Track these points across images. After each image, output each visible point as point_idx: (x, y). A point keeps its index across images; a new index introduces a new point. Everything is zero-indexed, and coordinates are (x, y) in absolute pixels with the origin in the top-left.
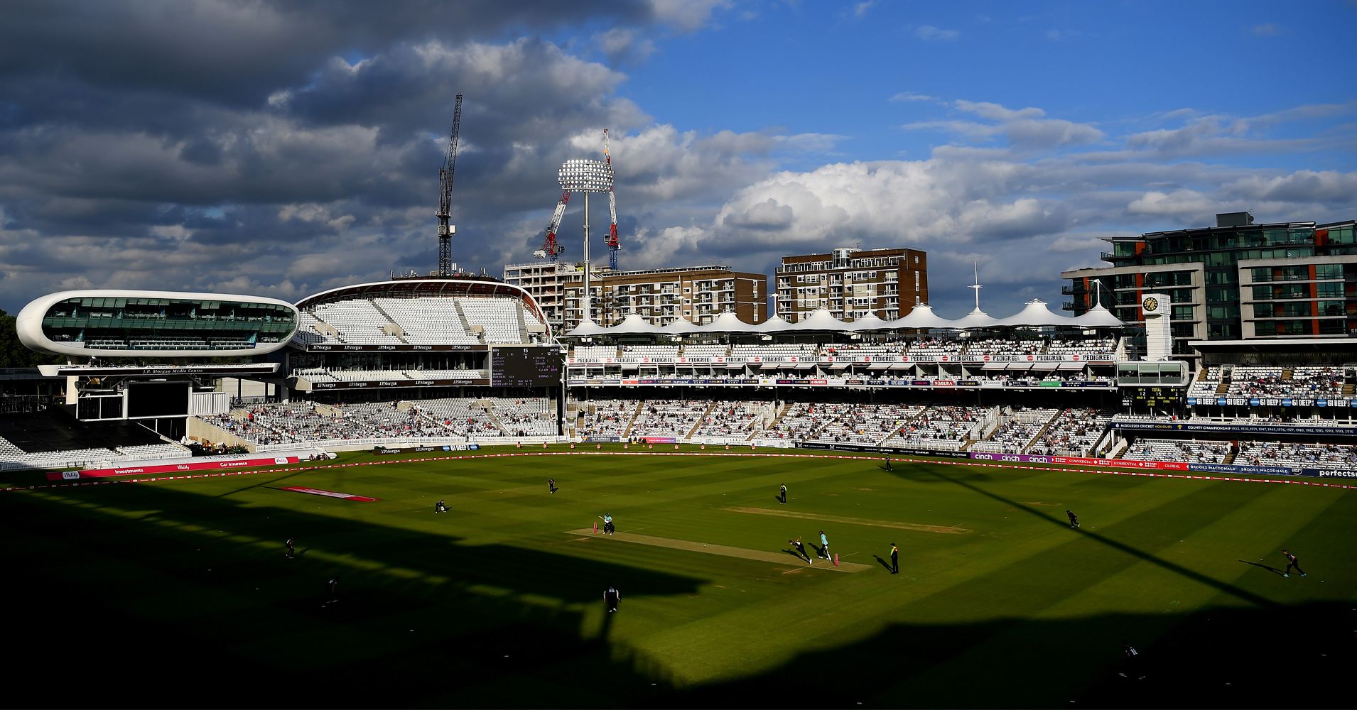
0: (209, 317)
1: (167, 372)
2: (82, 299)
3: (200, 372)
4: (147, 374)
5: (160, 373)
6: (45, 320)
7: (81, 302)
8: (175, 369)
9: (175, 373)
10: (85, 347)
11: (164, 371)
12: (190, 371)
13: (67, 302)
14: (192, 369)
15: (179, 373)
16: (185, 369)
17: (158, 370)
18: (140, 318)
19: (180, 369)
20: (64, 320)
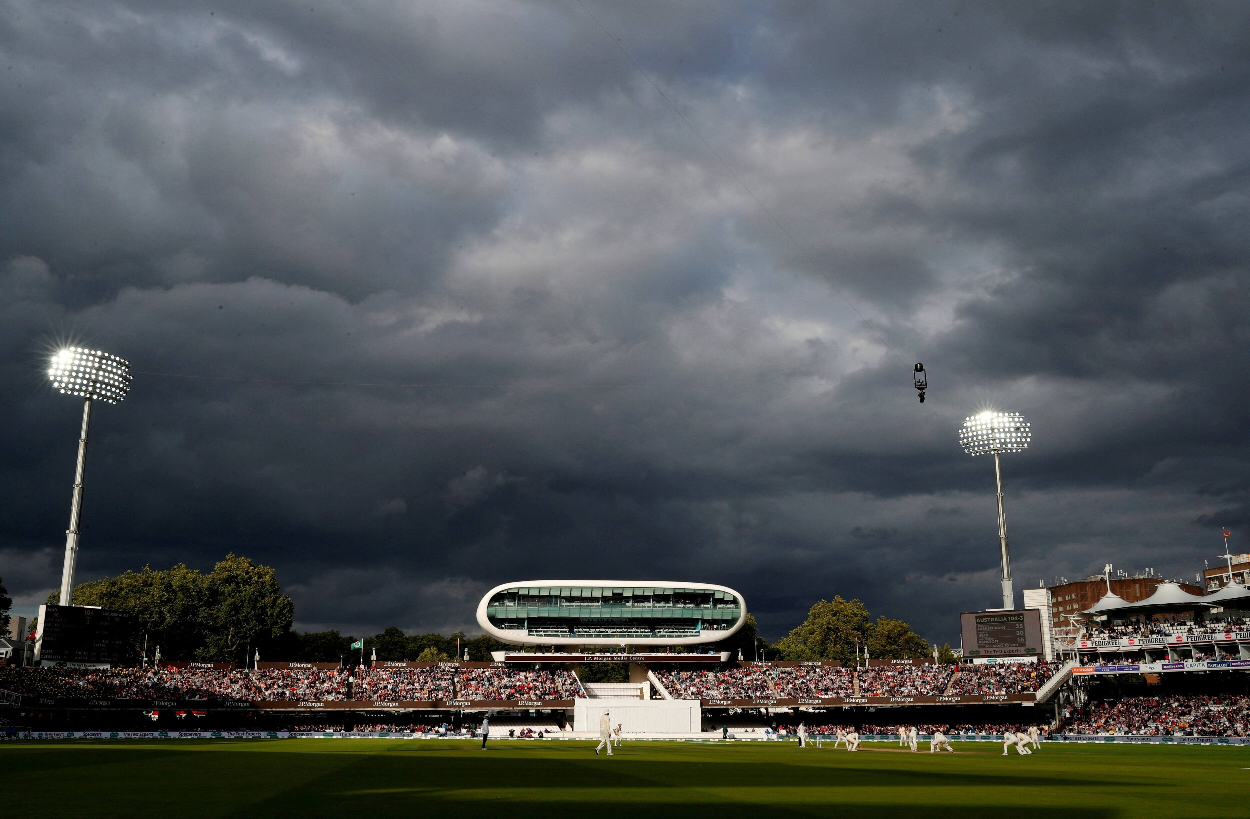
0: (647, 604)
1: (608, 659)
2: (519, 588)
3: (642, 660)
4: (588, 660)
5: (601, 660)
6: (489, 609)
7: (518, 591)
8: (616, 657)
9: (616, 660)
10: (529, 635)
11: (605, 658)
12: (631, 658)
13: (505, 592)
14: (633, 657)
15: (620, 660)
16: (626, 657)
17: (598, 657)
18: (577, 606)
19: (621, 657)
20: (505, 609)
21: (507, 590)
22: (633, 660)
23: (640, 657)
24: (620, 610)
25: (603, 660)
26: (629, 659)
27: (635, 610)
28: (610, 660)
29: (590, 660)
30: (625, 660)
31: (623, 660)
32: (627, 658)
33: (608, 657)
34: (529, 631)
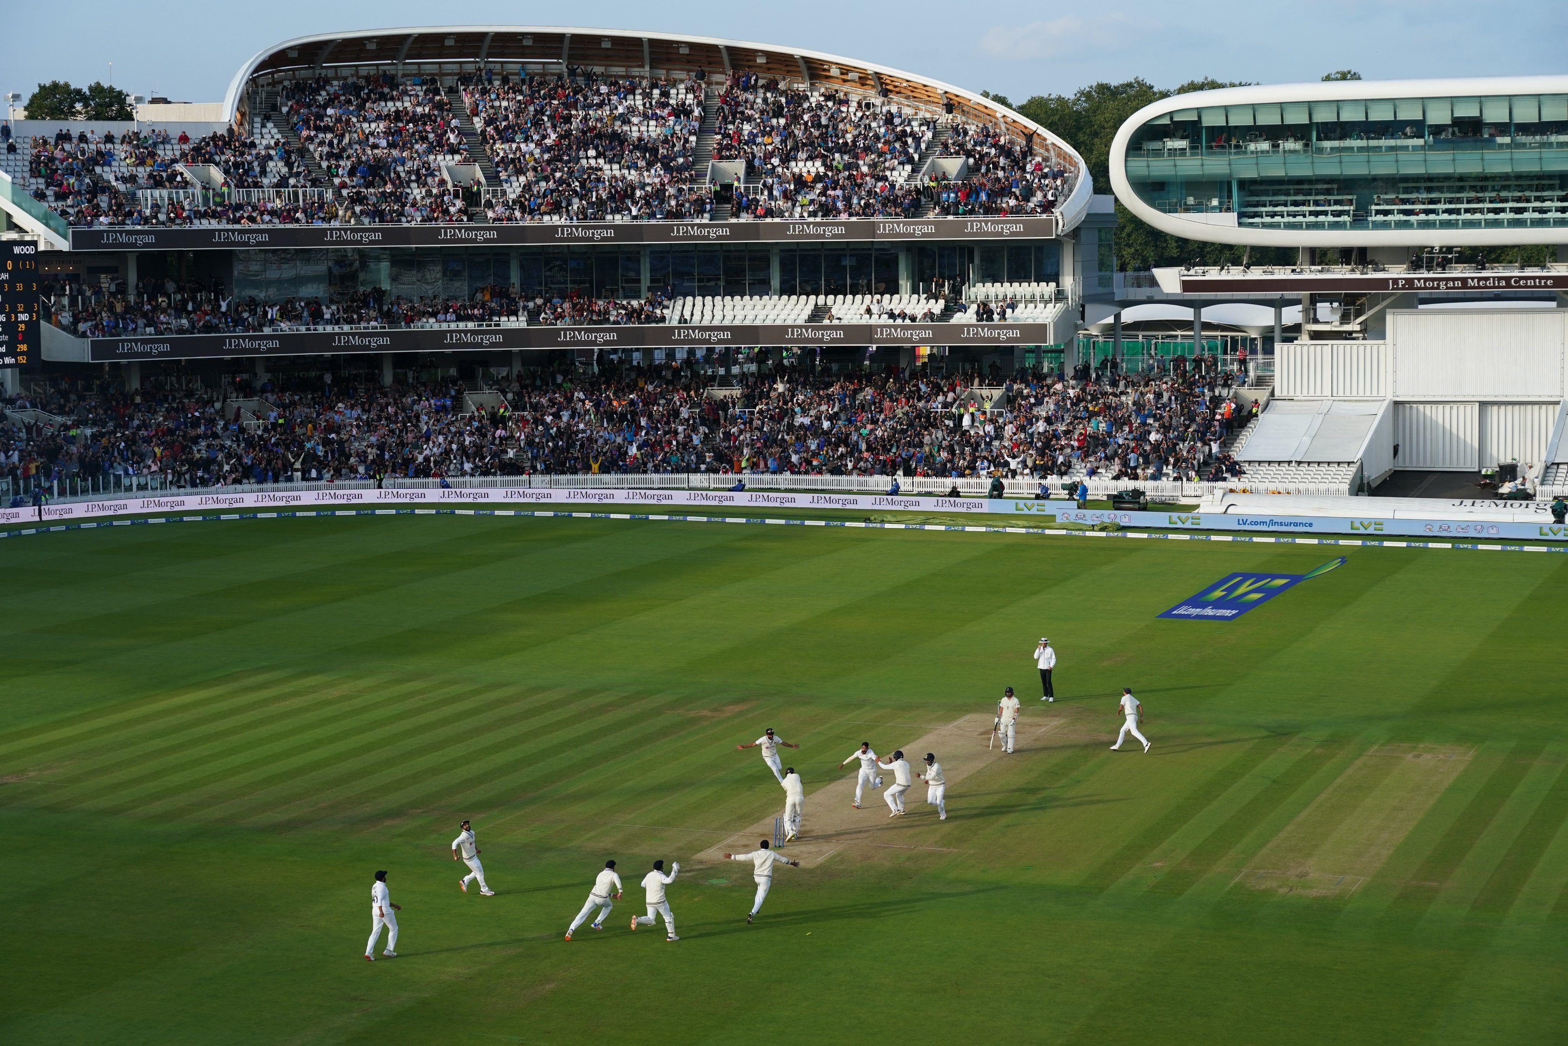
1: (1451, 284)
2: (1199, 111)
3: (1546, 286)
4: (1398, 289)
5: (1433, 288)
6: (1129, 164)
7: (1200, 117)
8: (1473, 279)
9: (1474, 287)
10: (1240, 224)
11: (1442, 284)
12: (1515, 282)
13: (1166, 121)
14: (1521, 278)
15: (1486, 287)
16: (1500, 279)
17: (1426, 280)
18: (1361, 149)
19: (1486, 279)
20: (1172, 163)
21: (1171, 114)
22: (1520, 287)
23: (1541, 278)
24: (1479, 157)
25: (1438, 288)
26: (1508, 285)
27: (1518, 154)
28: (1458, 288)
29: (1403, 288)
30: (1499, 287)
31: (1494, 287)
32: (1503, 283)
33: (1454, 279)
34: (1241, 215)
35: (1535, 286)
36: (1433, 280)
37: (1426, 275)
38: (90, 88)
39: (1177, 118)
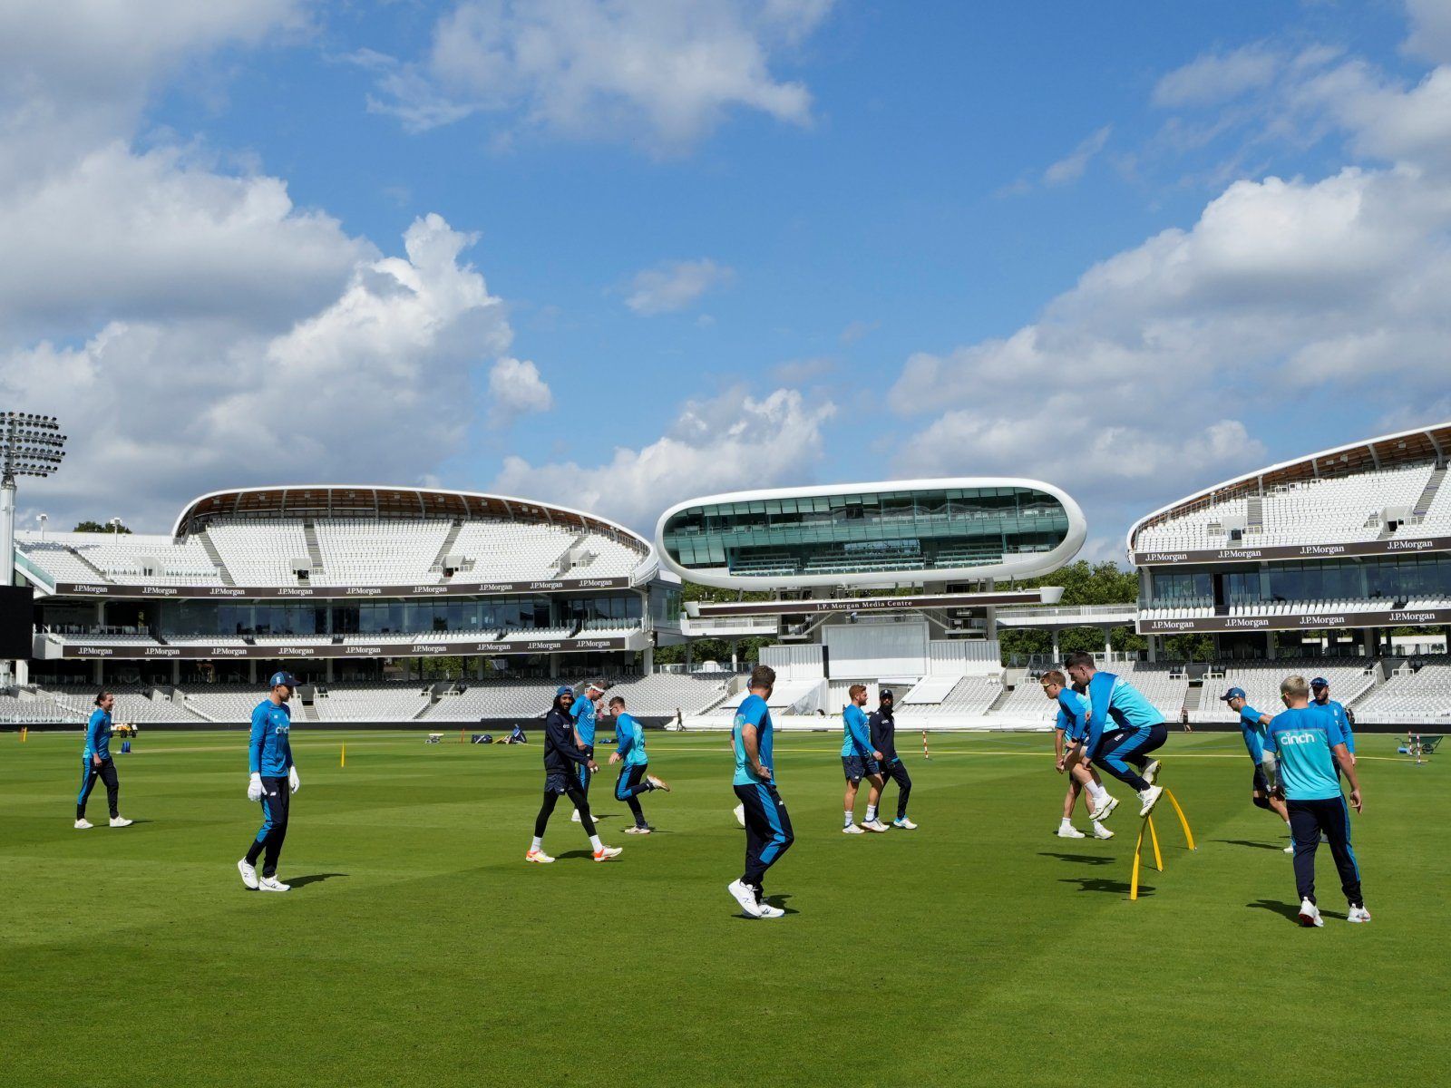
1: (853, 606)
3: (908, 606)
4: (823, 610)
5: (843, 609)
6: (666, 540)
8: (866, 602)
9: (867, 608)
10: (731, 575)
11: (848, 606)
12: (891, 603)
14: (893, 601)
15: (874, 607)
16: (881, 602)
17: (838, 604)
18: (796, 528)
19: (873, 602)
20: (689, 539)
21: (687, 510)
22: (893, 607)
23: (904, 601)
24: (864, 530)
25: (846, 609)
26: (886, 606)
27: (886, 528)
28: (858, 609)
29: (826, 609)
30: (881, 607)
31: (878, 607)
32: (883, 605)
33: (855, 603)
34: (732, 570)
35: (902, 606)
36: (842, 603)
37: (838, 601)
38: (107, 526)
39: (691, 513)
